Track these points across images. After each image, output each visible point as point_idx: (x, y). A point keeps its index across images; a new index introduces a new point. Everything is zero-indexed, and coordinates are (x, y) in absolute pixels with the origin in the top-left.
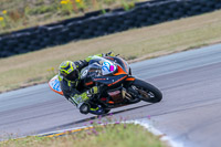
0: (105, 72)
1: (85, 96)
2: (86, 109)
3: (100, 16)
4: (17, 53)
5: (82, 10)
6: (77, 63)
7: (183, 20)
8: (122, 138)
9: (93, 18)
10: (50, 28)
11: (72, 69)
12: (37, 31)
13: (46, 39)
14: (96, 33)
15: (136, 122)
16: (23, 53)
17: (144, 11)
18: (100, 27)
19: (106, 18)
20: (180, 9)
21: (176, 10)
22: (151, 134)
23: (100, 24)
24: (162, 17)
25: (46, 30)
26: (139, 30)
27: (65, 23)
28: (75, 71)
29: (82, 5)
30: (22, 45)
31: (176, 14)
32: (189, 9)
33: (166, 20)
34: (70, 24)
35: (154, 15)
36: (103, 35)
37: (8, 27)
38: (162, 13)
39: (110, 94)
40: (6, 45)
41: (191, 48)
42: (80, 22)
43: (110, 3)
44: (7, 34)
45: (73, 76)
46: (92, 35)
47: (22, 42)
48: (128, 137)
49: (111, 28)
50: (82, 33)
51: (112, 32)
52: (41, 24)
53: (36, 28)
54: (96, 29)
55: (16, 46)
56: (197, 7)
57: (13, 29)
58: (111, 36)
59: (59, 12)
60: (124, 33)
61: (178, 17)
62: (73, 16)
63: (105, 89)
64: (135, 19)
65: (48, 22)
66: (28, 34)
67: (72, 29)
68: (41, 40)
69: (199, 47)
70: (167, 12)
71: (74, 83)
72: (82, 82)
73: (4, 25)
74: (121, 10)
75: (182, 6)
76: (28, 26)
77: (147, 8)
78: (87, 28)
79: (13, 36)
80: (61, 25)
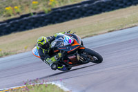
0: (66, 43)
3: (30, 17)
5: (18, 13)
6: (48, 38)
7: (81, 19)
9: (25, 18)
11: (45, 42)
14: (27, 27)
15: (53, 83)
17: (57, 14)
18: (29, 24)
19: (33, 18)
20: (80, 12)
21: (77, 13)
22: (62, 91)
23: (30, 22)
24: (68, 17)
26: (54, 25)
27: (8, 21)
28: (47, 43)
29: (19, 10)
31: (77, 15)
32: (85, 12)
33: (71, 19)
34: (11, 22)
35: (63, 16)
36: (31, 29)
38: (69, 15)
41: (87, 37)
42: (17, 21)
43: (36, 9)
45: (46, 46)
46: (24, 29)
49: (36, 25)
50: (18, 27)
51: (37, 27)
54: (27, 25)
56: (91, 11)
58: (36, 29)
59: (5, 14)
60: (44, 27)
61: (79, 17)
62: (13, 17)
64: (51, 18)
67: (12, 25)
69: (91, 36)
70: (72, 14)
71: (47, 51)
72: (52, 50)
74: (43, 13)
75: (81, 10)
77: (59, 12)
78: (22, 24)
80: (5, 23)
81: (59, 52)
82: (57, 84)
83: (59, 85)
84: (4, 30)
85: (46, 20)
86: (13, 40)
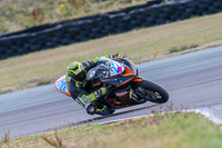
1: (93, 96)
2: (92, 110)
3: (162, 4)
4: (79, 41)
8: (183, 127)
9: (155, 6)
10: (112, 16)
11: (80, 70)
12: (99, 19)
13: (107, 27)
14: (158, 21)
15: (197, 111)
16: (84, 41)
18: (162, 15)
19: (168, 6)
22: (211, 123)
23: (162, 12)
25: (107, 18)
26: (201, 18)
27: (127, 10)
28: (83, 72)
30: (83, 33)
34: (132, 12)
36: (165, 23)
37: (69, 14)
39: (118, 94)
40: (66, 32)
42: (142, 10)
44: (69, 21)
45: (81, 77)
46: (154, 23)
47: (84, 29)
48: (189, 125)
49: (172, 17)
50: (144, 21)
51: (174, 20)
52: (103, 12)
53: (97, 16)
54: (158, 17)
55: (78, 33)
57: (75, 17)
58: (173, 24)
60: (186, 21)
63: (113, 90)
64: (197, 7)
65: (110, 9)
66: (90, 21)
67: (134, 17)
68: (103, 28)
71: (82, 84)
73: (65, 12)
76: (90, 14)
78: (149, 16)
79: (74, 23)
80: (123, 14)
81: (102, 85)
82: (203, 113)
83: (206, 113)
84: (121, 25)
85: (188, 10)
86: (136, 40)
